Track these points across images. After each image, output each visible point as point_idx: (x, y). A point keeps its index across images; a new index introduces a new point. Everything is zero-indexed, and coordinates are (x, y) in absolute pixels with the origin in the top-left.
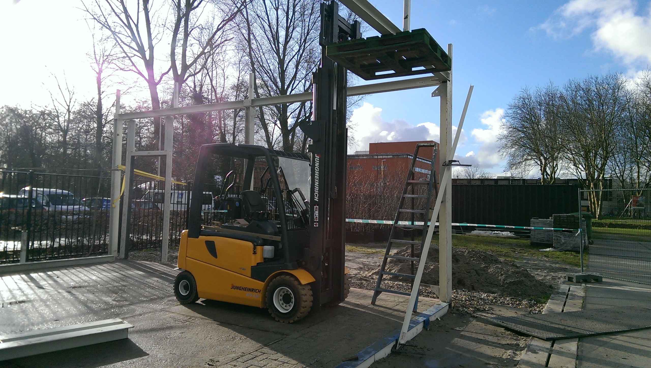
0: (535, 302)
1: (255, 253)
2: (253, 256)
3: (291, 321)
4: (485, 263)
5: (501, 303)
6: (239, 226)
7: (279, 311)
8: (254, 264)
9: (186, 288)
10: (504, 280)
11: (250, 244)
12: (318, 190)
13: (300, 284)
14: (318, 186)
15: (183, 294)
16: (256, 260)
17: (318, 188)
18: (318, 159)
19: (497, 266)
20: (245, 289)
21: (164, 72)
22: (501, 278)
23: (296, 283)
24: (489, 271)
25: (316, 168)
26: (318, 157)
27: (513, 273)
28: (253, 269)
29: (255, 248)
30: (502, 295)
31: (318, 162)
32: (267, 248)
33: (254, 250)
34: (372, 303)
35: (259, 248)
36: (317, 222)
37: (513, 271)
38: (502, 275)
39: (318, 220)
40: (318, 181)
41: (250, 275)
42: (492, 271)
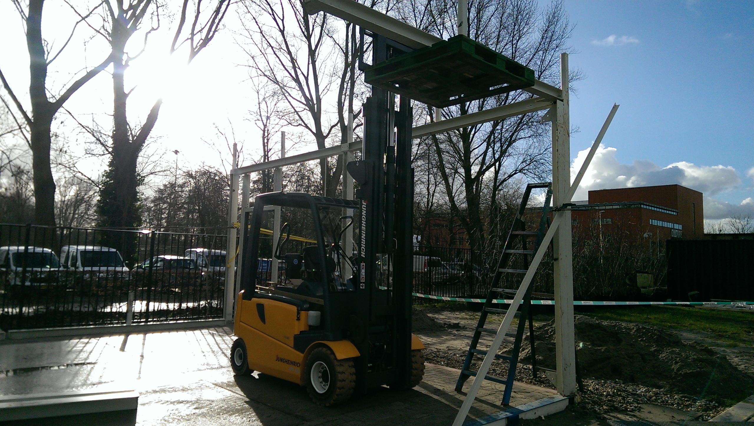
0: (717, 404)
1: (298, 319)
2: (296, 322)
3: (327, 405)
4: (657, 346)
5: (663, 402)
6: (292, 287)
7: (315, 390)
8: (297, 332)
9: (240, 357)
10: (678, 370)
11: (294, 308)
12: (364, 243)
13: (336, 358)
14: (365, 238)
15: (237, 364)
16: (299, 327)
17: (364, 241)
18: (365, 206)
19: (673, 351)
20: (288, 362)
21: (333, 124)
22: (675, 367)
23: (332, 357)
24: (660, 357)
25: (363, 216)
26: (365, 204)
27: (694, 360)
28: (296, 337)
29: (298, 313)
30: (670, 391)
31: (365, 209)
32: (311, 313)
33: (298, 315)
34: (456, 390)
35: (303, 313)
36: (364, 283)
37: (694, 359)
38: (676, 363)
39: (364, 281)
40: (365, 233)
41: (292, 345)
42: (664, 357)
